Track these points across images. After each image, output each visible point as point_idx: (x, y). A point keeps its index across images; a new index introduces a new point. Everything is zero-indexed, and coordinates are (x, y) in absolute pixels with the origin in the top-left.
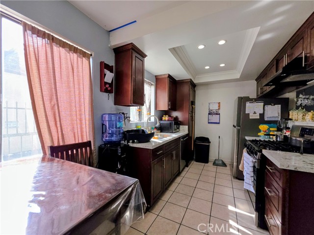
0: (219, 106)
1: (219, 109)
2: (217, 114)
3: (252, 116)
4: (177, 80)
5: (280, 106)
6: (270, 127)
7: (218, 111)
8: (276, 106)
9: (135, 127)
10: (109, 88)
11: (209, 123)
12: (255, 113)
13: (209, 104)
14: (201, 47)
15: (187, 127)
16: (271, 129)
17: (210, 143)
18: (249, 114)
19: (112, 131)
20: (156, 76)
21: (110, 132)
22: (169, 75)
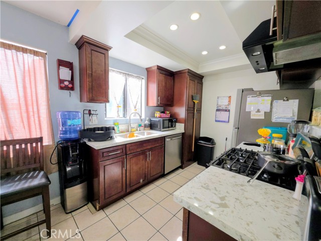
0: (230, 101)
1: (229, 104)
2: (226, 111)
3: (254, 115)
4: (174, 71)
5: (297, 101)
6: (273, 132)
7: (227, 106)
8: (291, 101)
9: (112, 124)
10: (70, 86)
11: (216, 121)
12: (258, 111)
13: (218, 98)
14: (174, 27)
15: (183, 125)
16: (274, 135)
17: (215, 144)
18: (250, 112)
19: (65, 128)
20: (147, 69)
21: (64, 130)
22: (158, 66)
